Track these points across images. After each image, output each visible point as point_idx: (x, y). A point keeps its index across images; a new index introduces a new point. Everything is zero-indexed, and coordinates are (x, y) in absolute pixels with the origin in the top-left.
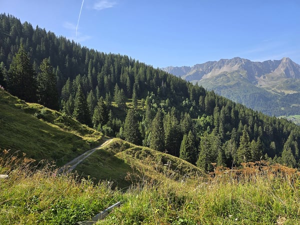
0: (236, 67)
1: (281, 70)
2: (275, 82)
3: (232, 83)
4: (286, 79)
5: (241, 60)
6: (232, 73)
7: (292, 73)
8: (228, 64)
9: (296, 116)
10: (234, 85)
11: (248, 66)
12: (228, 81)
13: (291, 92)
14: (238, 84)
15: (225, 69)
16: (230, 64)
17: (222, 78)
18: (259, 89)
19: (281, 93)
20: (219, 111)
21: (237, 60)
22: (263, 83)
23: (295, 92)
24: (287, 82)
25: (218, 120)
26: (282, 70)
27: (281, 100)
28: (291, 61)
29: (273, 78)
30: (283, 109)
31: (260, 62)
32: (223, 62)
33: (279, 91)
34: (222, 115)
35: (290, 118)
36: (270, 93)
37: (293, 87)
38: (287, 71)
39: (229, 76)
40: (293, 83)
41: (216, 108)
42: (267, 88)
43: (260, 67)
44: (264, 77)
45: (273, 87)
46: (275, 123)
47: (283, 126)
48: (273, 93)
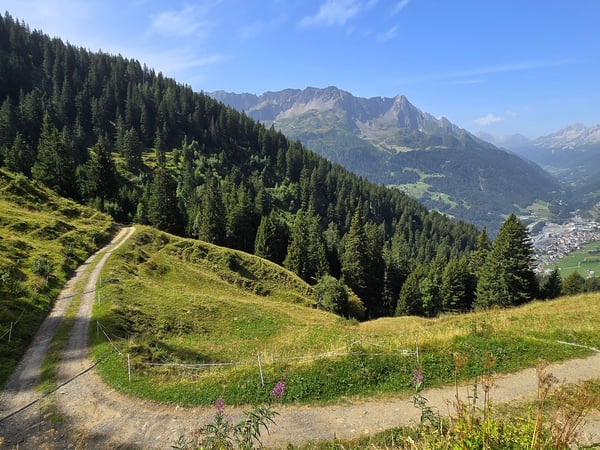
0: (330, 104)
1: (393, 115)
2: (385, 132)
3: (324, 130)
4: (399, 129)
5: (338, 92)
6: (325, 113)
7: (407, 121)
8: (318, 97)
9: (409, 186)
10: (327, 134)
11: (348, 102)
12: (319, 126)
13: (405, 150)
14: (333, 132)
15: (313, 105)
16: (322, 97)
17: (308, 120)
18: (362, 142)
19: (391, 151)
20: (309, 175)
21: (332, 91)
22: (368, 133)
23: (410, 150)
24: (400, 133)
25: (307, 191)
26: (395, 114)
27: (390, 161)
28: (407, 101)
29: (382, 126)
30: (392, 174)
31: (364, 99)
32: (311, 93)
33: (389, 147)
34: (312, 182)
35: (401, 188)
36: (376, 150)
37: (406, 143)
38: (401, 116)
39: (320, 116)
40: (408, 136)
41: (304, 170)
42: (374, 141)
43: (364, 106)
44: (370, 124)
45: (382, 140)
46: (385, 196)
47: (395, 200)
48: (381, 149)
